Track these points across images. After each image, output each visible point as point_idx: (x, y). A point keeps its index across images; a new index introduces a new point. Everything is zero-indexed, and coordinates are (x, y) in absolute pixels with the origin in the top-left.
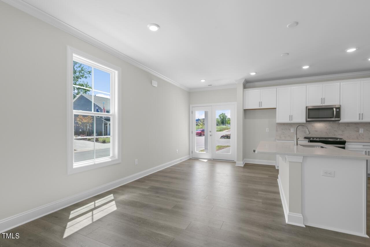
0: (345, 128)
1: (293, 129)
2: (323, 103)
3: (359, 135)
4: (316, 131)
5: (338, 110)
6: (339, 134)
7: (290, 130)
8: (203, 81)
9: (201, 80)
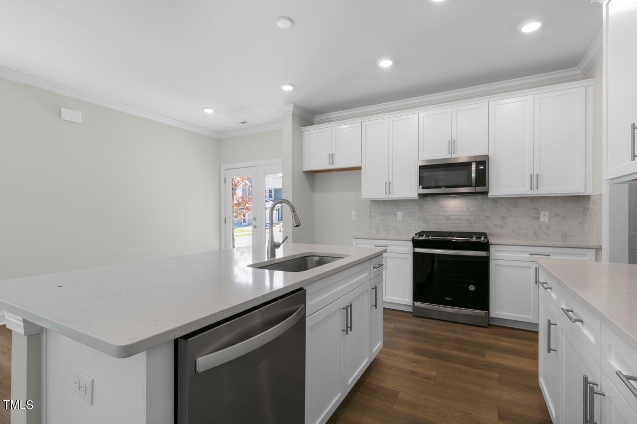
0: (509, 211)
1: (402, 213)
2: (453, 152)
3: (540, 226)
4: (448, 218)
5: (482, 168)
6: (495, 225)
7: (396, 215)
8: (209, 111)
9: (203, 108)
